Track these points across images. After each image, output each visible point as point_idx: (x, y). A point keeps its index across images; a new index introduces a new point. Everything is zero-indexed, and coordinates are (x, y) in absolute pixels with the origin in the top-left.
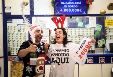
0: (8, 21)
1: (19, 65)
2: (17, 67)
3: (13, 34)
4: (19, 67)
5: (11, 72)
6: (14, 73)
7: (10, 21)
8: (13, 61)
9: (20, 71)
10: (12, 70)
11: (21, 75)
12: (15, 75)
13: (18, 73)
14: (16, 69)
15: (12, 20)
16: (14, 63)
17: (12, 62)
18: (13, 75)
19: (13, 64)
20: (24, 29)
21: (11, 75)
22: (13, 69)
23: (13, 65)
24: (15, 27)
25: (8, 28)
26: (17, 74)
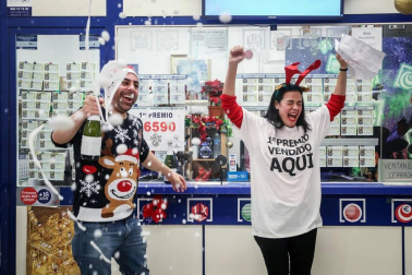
0: (18, 44)
1: (59, 222)
2: (51, 231)
3: (39, 97)
4: (61, 230)
5: (29, 248)
6: (40, 254)
7: (27, 44)
8: (38, 204)
9: (63, 248)
10: (34, 241)
11: (67, 263)
12: (42, 264)
13: (57, 255)
14: (47, 240)
15: (36, 40)
16: (41, 215)
17: (33, 208)
18: (34, 263)
19: (37, 217)
20: (83, 75)
21: (29, 260)
22: (37, 237)
23: (36, 220)
24: (47, 67)
25: (18, 70)
26: (53, 260)
